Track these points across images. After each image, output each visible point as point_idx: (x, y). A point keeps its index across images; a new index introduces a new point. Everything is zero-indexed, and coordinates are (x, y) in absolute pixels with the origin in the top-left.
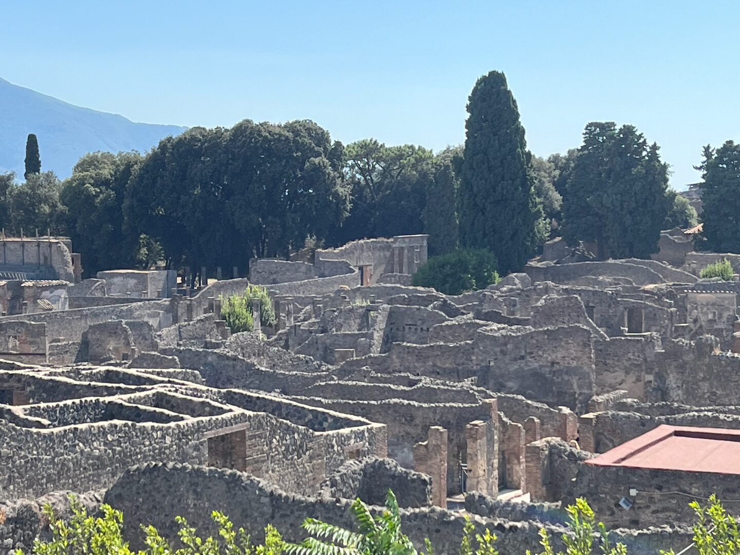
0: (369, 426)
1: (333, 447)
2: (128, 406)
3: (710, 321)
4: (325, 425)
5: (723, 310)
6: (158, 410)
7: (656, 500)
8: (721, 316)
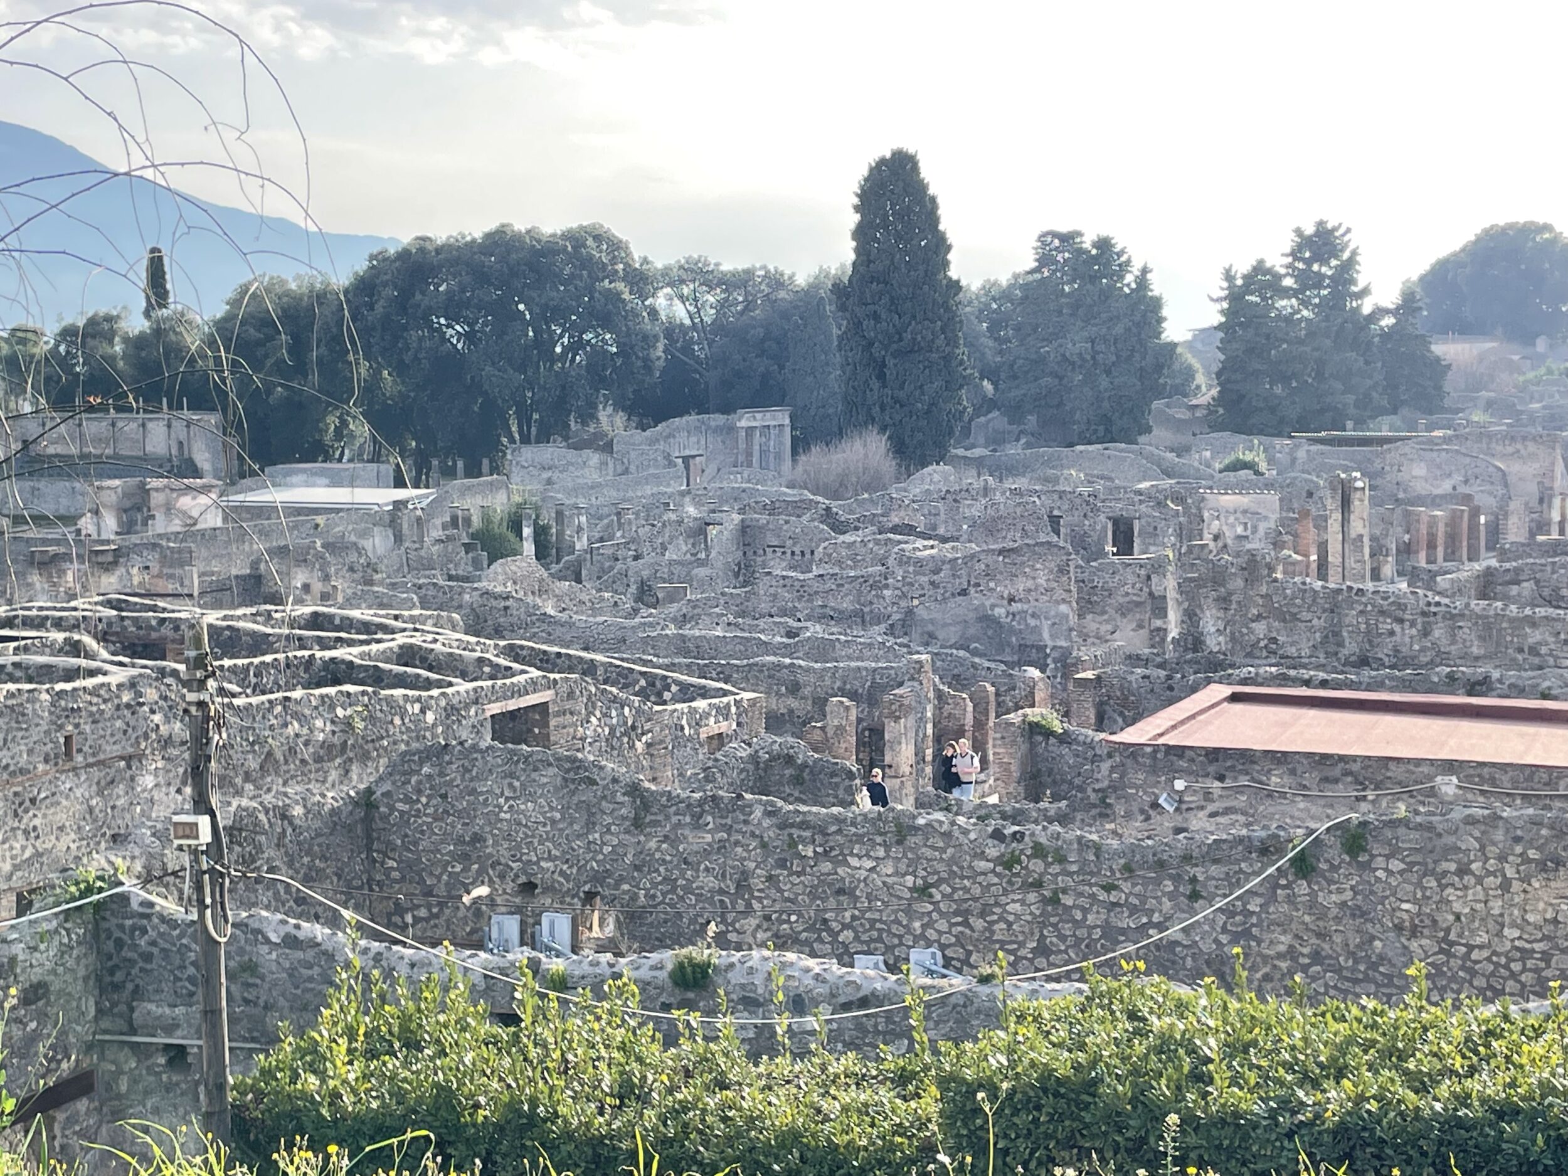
0: (738, 697)
1: (682, 728)
2: (361, 666)
3: (1240, 538)
4: (667, 695)
5: (1259, 520)
6: (409, 670)
7: (1216, 796)
8: (1255, 529)
